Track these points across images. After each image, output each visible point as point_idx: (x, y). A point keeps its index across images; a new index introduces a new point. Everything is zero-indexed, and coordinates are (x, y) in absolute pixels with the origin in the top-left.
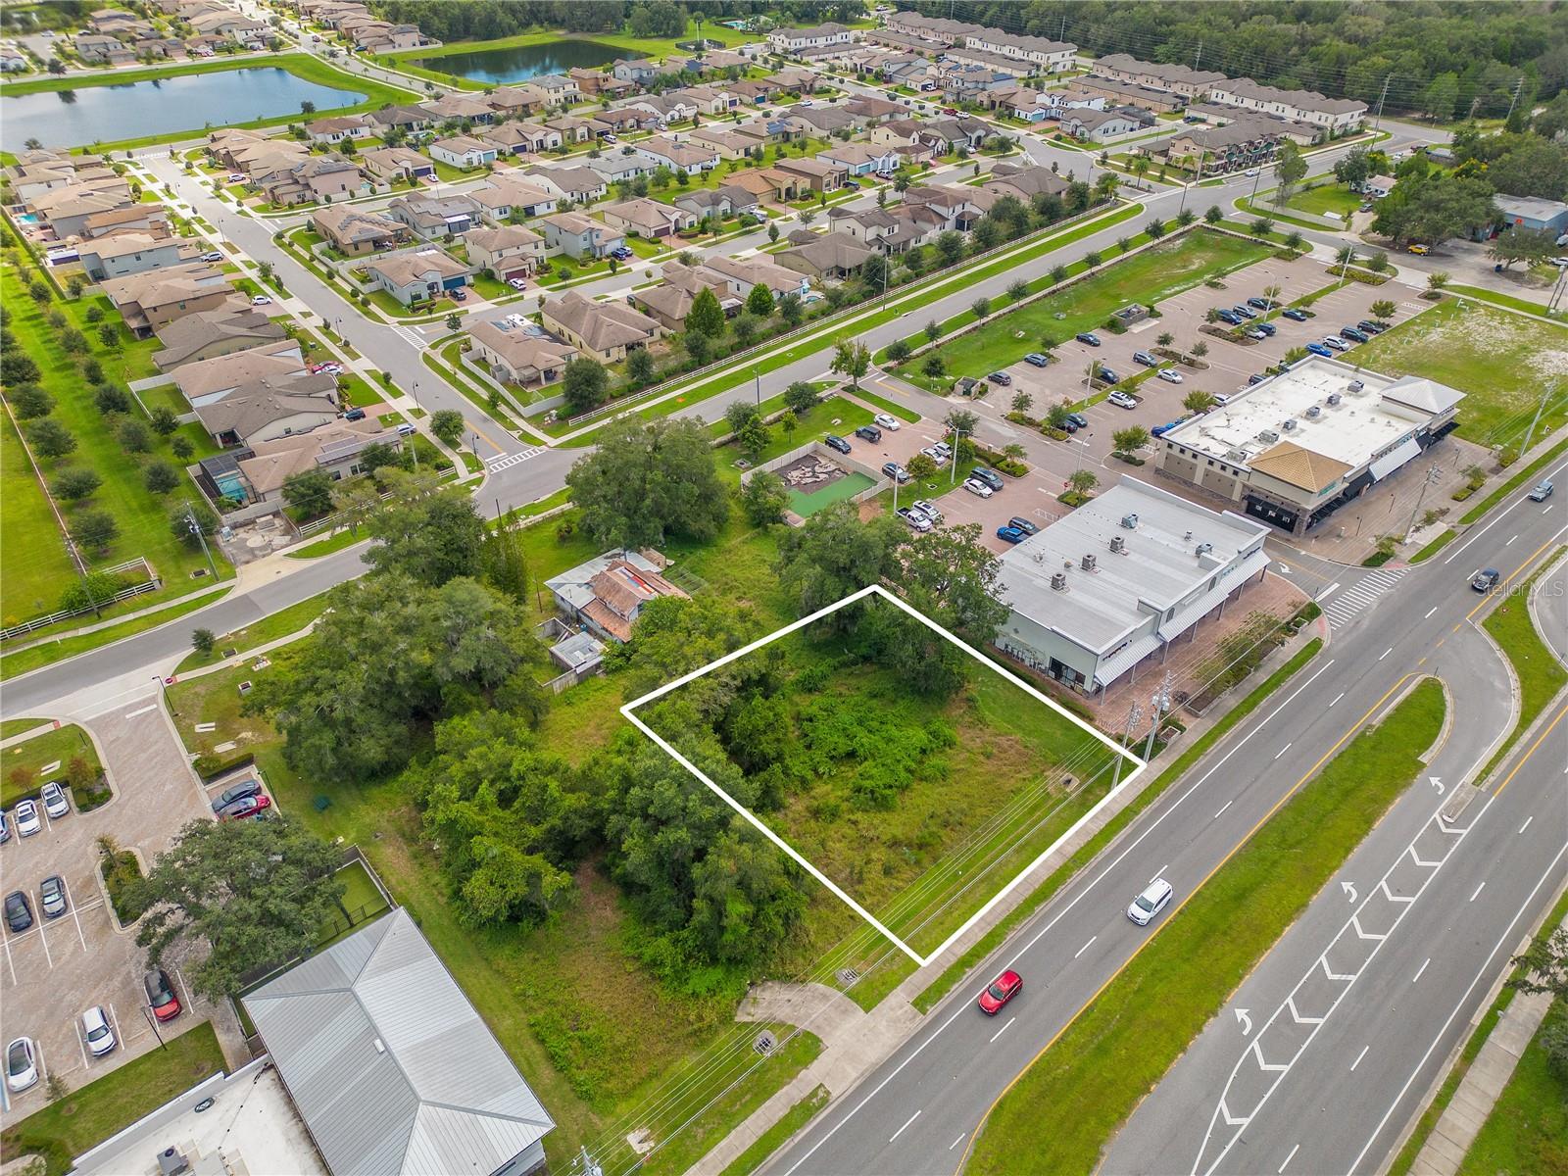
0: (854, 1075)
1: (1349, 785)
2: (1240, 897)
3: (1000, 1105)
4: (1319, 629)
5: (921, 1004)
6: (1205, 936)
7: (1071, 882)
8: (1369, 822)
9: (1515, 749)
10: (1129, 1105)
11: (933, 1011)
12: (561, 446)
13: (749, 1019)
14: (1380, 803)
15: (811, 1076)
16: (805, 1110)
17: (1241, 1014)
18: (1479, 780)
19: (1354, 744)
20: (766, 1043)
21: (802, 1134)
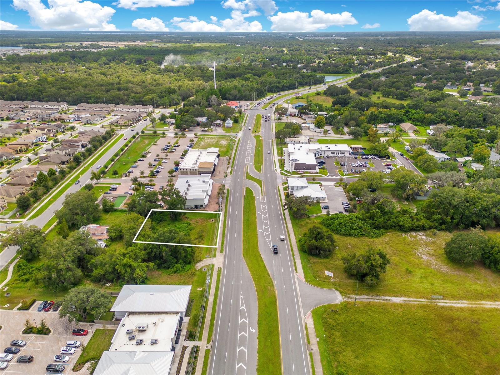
0: (222, 263)
1: (248, 203)
2: (248, 220)
3: (243, 255)
4: (227, 187)
5: (221, 252)
6: (248, 226)
7: (226, 229)
9: (263, 190)
11: (224, 252)
12: (28, 220)
13: (199, 269)
14: (254, 203)
15: (216, 268)
16: (219, 271)
17: (260, 230)
18: (262, 195)
19: (245, 198)
20: (205, 270)
21: (222, 272)
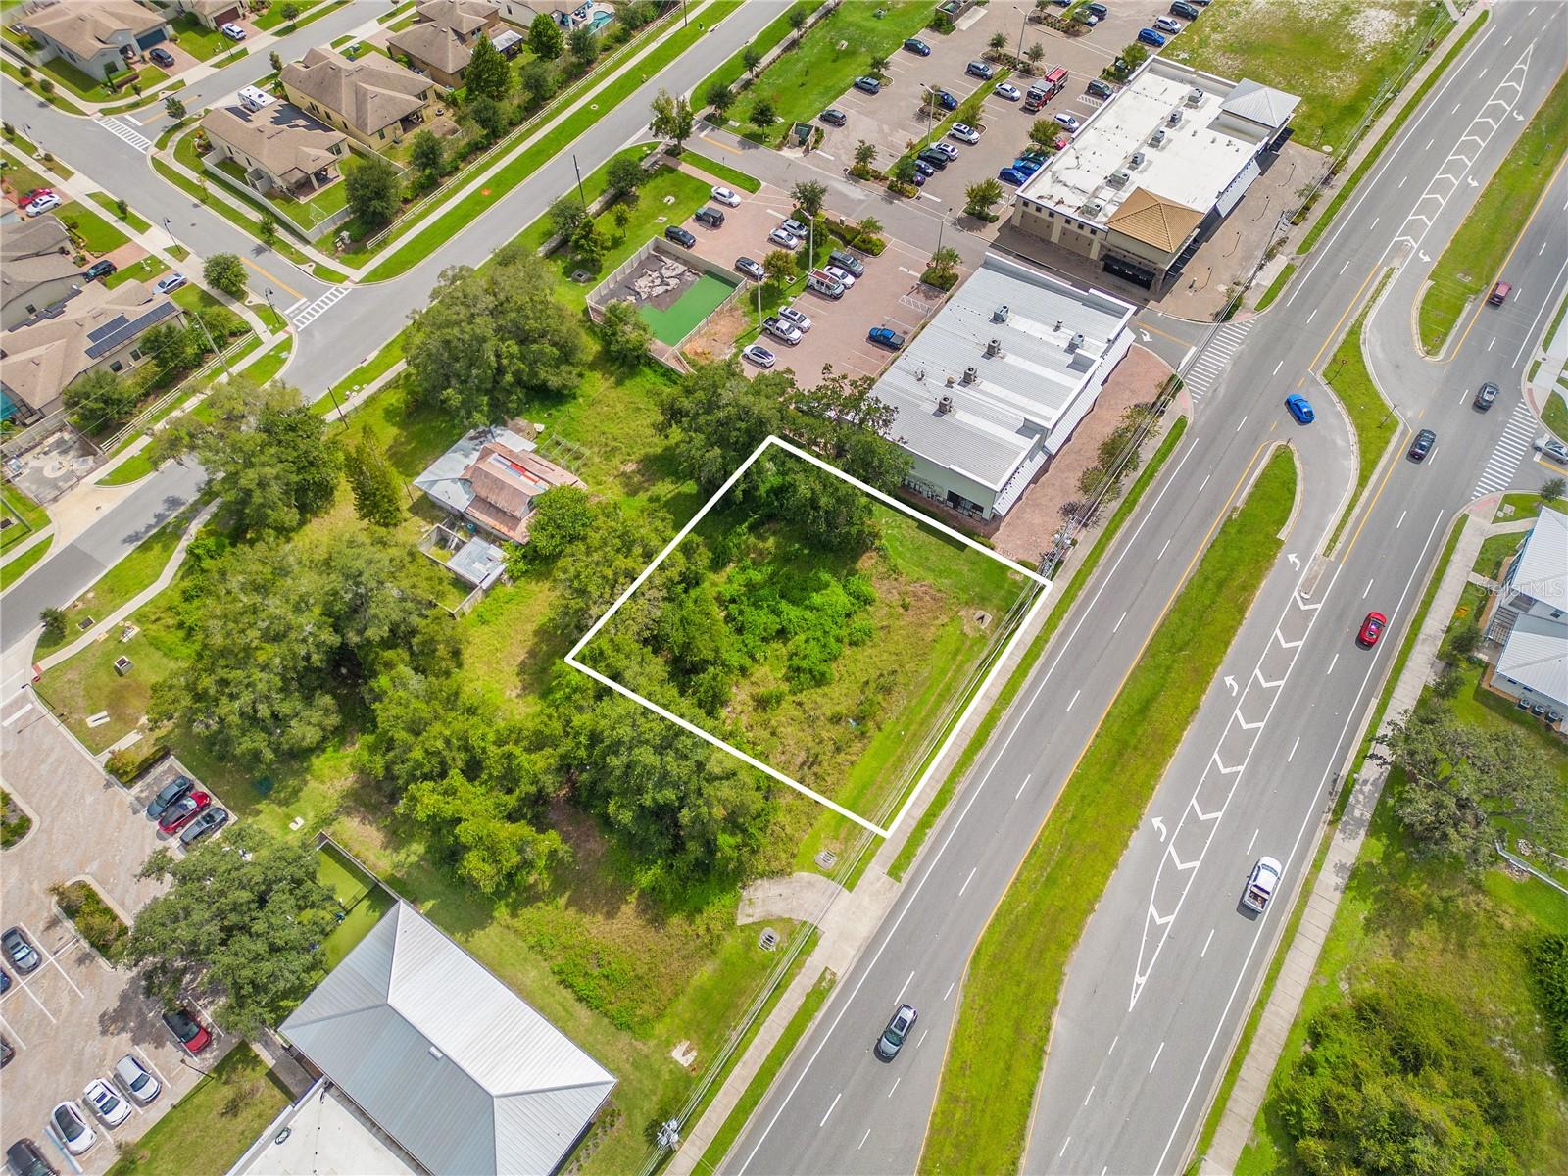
0: (852, 952)
1: (1222, 574)
2: (1144, 709)
3: (978, 951)
4: (1183, 405)
5: (894, 872)
6: (1120, 754)
7: (1000, 724)
8: (1241, 611)
9: (1357, 510)
10: (1080, 926)
11: (906, 877)
12: (366, 280)
13: (750, 921)
14: (1248, 588)
15: (816, 962)
16: (817, 995)
17: (1157, 822)
18: (1329, 549)
19: (1223, 531)
20: (770, 939)
21: (820, 1015)
